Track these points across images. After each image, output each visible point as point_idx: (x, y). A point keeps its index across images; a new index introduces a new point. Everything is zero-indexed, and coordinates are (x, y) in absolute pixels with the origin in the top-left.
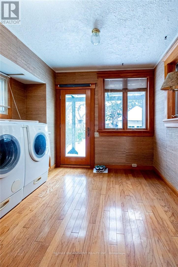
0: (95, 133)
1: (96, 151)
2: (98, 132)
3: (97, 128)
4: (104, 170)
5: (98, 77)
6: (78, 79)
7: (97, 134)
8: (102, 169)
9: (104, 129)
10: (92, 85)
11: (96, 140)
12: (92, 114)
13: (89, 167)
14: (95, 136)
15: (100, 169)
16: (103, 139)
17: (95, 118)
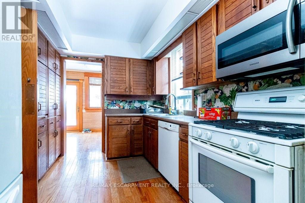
0: (83, 110)
1: (83, 121)
2: (85, 109)
3: (84, 107)
4: (89, 131)
5: (85, 76)
6: (70, 75)
7: (84, 111)
8: (88, 131)
9: (89, 108)
10: (81, 81)
11: (83, 114)
12: (81, 98)
13: (79, 131)
14: (83, 112)
15: (86, 131)
16: (88, 113)
17: (83, 101)
